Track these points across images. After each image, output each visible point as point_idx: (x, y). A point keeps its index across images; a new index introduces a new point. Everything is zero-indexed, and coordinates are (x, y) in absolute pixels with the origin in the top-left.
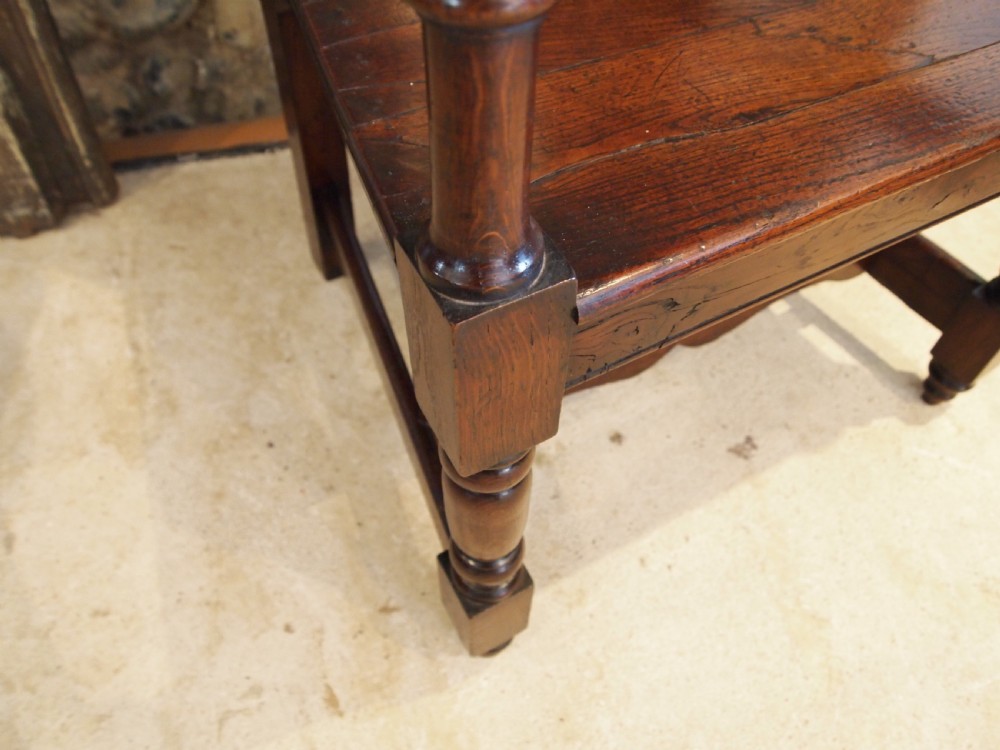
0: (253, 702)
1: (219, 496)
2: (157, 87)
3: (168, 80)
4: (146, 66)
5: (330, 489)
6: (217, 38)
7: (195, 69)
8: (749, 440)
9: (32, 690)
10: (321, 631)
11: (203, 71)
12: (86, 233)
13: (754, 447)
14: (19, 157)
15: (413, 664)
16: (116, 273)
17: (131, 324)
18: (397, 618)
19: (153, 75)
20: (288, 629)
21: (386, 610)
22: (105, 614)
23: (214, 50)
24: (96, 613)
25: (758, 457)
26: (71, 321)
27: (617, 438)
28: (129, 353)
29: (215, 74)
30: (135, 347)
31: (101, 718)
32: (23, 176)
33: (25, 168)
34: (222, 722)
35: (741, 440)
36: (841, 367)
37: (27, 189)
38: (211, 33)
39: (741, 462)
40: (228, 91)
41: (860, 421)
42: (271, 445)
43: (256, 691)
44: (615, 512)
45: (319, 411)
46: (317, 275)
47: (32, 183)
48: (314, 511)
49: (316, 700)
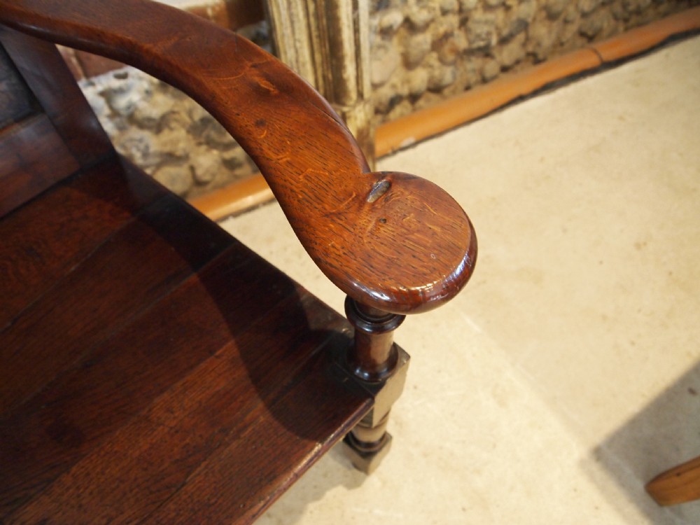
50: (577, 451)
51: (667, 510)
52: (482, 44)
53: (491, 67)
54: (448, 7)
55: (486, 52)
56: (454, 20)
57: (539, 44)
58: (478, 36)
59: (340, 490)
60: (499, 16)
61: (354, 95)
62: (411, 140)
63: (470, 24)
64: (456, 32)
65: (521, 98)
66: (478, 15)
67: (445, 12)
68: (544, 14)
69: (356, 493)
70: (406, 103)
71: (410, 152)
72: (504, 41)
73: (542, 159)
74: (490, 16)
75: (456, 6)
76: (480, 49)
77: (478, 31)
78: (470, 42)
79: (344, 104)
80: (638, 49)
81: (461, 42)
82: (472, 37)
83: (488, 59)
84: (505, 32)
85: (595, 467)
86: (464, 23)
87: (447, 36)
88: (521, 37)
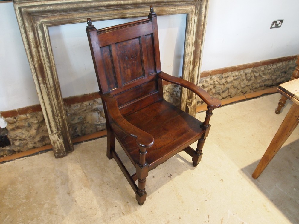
0: (114, 215)
1: (103, 192)
2: (76, 131)
3: (78, 129)
4: (75, 128)
5: (117, 189)
6: (86, 123)
7: (82, 127)
8: (171, 175)
9: (85, 218)
10: (120, 206)
11: (83, 127)
12: (71, 156)
13: (172, 176)
14: (64, 147)
15: (132, 208)
16: (78, 162)
17: (83, 170)
18: (129, 203)
19: (76, 129)
20: (116, 206)
21: (128, 202)
22: (92, 208)
23: (85, 124)
24: (90, 208)
25: (172, 177)
26: (73, 170)
27: (154, 177)
28: (84, 174)
29: (85, 128)
30: (84, 173)
31: (95, 220)
32: (64, 149)
33: (64, 148)
34: (110, 218)
35: (170, 175)
36: (183, 163)
37: (64, 151)
38: (85, 122)
39: (170, 178)
40: (86, 129)
41: (185, 170)
42: (108, 184)
43: (114, 214)
44: (155, 187)
45: (113, 178)
46: (108, 159)
47: (65, 150)
48: (116, 192)
49: (121, 214)
50: (238, 169)
51: (256, 180)
52: (218, 92)
53: (220, 97)
54: (211, 84)
55: (219, 94)
56: (212, 86)
57: (231, 94)
58: (218, 90)
59: (190, 170)
60: (222, 86)
61: (194, 98)
62: (202, 111)
63: (216, 87)
64: (213, 89)
65: (227, 104)
66: (218, 86)
67: (211, 85)
68: (232, 87)
69: (193, 171)
70: (200, 103)
71: (202, 113)
72: (223, 92)
73: (231, 117)
74: (220, 86)
75: (213, 84)
76: (218, 93)
77: (218, 89)
78: (216, 91)
79: (192, 99)
80: (255, 97)
81: (214, 91)
82: (216, 90)
83: (220, 96)
84: (224, 90)
85: (241, 172)
86: (214, 87)
87: (211, 89)
88: (227, 91)
